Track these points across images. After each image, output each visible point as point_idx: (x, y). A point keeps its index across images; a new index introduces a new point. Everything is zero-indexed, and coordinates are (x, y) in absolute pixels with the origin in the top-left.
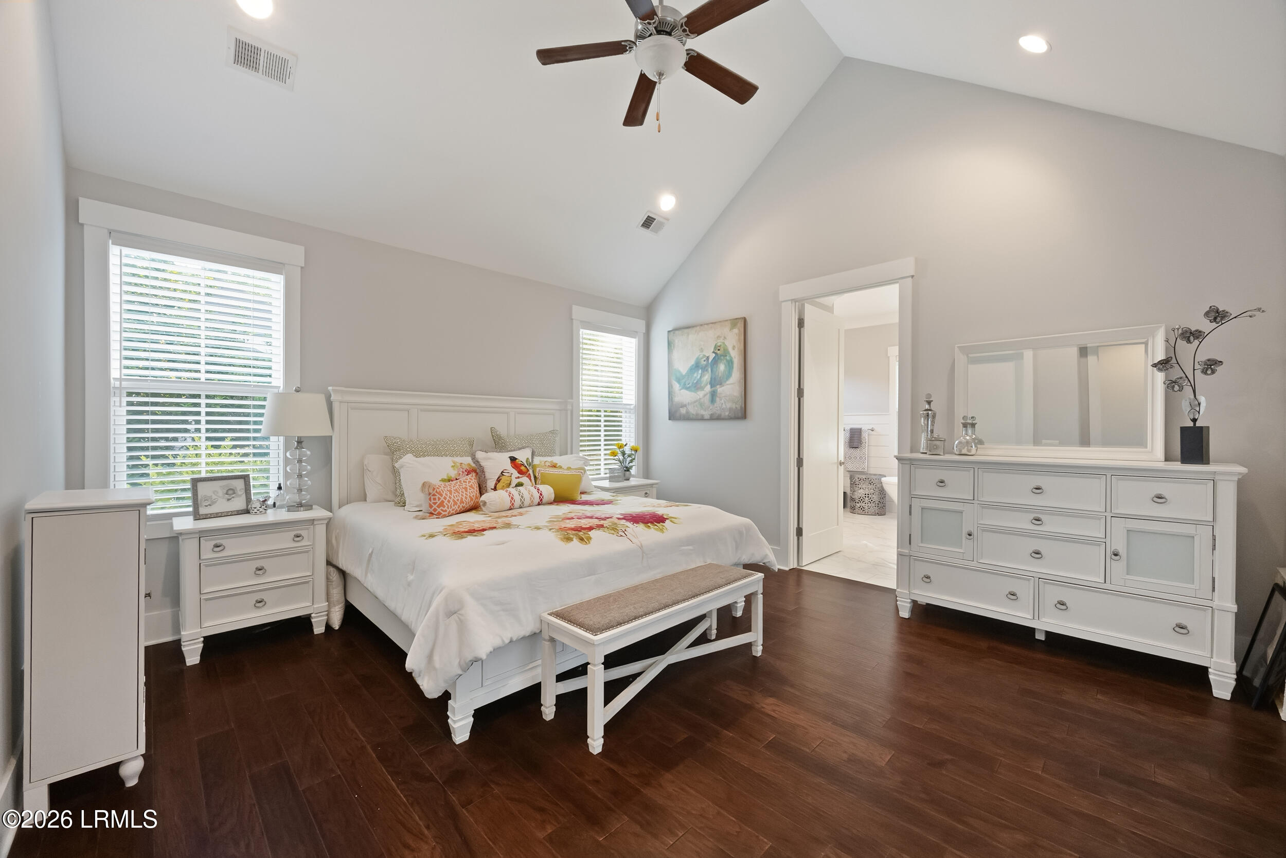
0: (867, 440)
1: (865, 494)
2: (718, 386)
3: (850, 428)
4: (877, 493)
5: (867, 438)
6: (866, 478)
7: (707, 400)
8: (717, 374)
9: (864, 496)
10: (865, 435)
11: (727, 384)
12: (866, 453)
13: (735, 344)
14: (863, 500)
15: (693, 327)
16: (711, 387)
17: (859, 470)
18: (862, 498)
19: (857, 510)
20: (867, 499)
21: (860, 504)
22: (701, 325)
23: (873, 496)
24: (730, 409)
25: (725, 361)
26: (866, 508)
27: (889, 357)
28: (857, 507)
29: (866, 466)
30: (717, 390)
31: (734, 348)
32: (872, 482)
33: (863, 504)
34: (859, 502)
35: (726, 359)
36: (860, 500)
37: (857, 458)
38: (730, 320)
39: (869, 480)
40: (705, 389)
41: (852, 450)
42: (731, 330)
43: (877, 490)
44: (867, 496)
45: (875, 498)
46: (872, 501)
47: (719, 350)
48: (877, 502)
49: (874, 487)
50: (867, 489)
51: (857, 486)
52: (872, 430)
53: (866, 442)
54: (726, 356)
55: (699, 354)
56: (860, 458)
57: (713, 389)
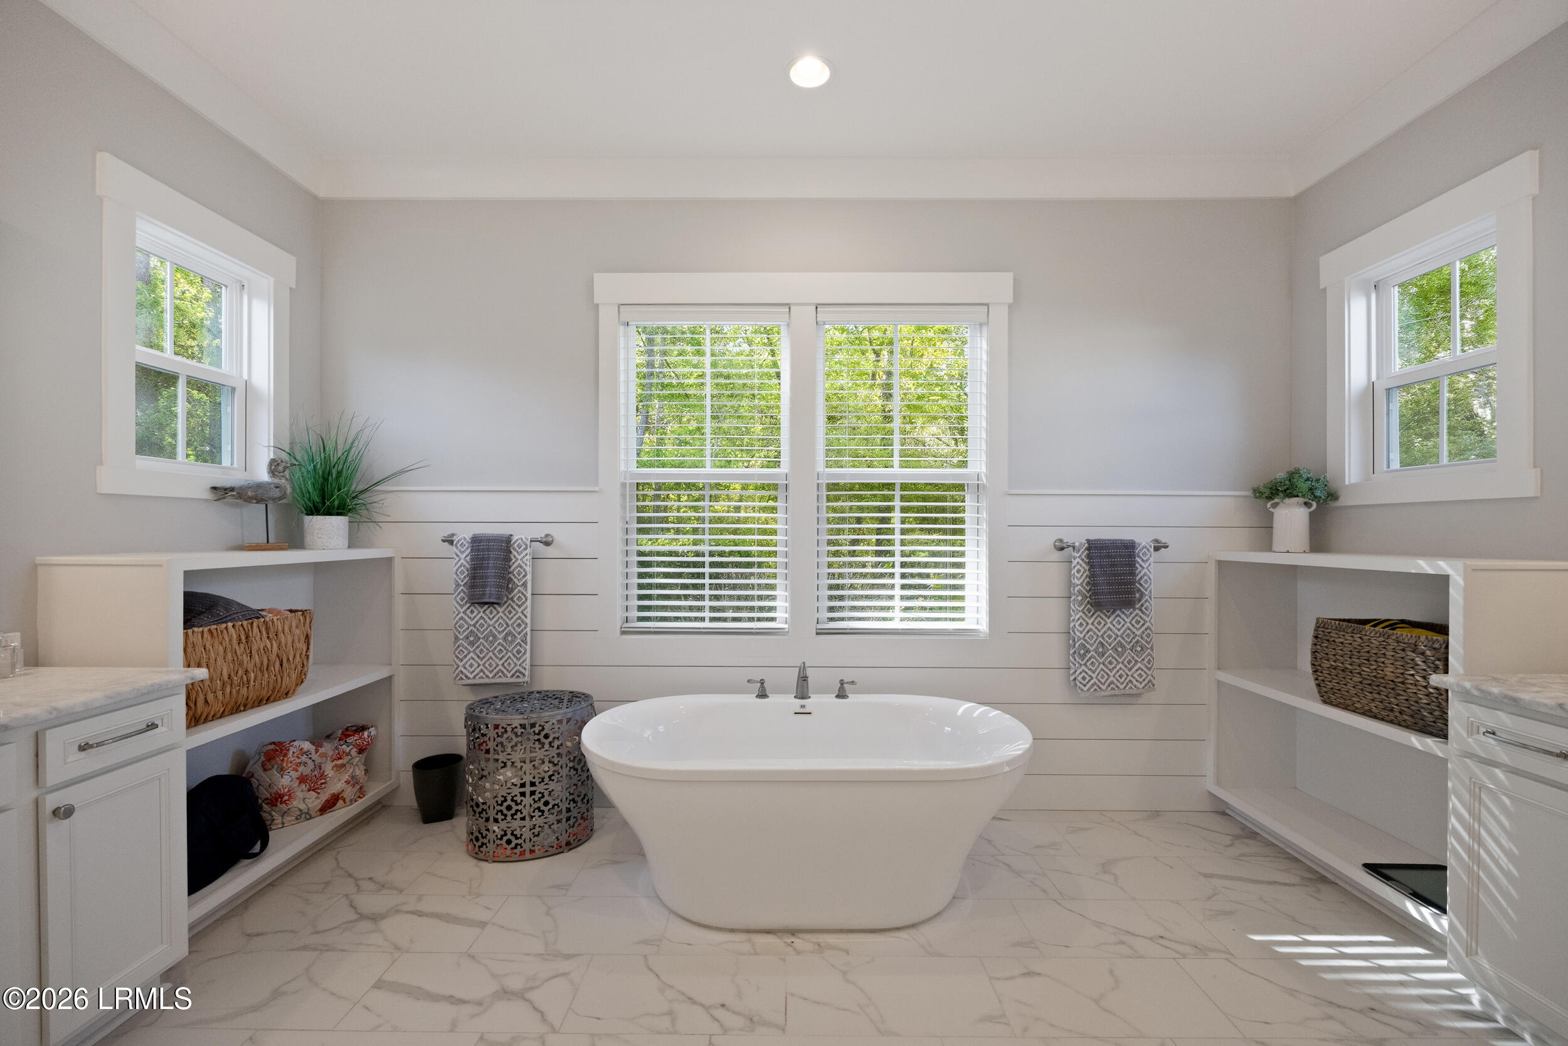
0: (529, 577)
1: (523, 785)
3: (471, 535)
4: (564, 772)
5: (528, 569)
6: (523, 726)
9: (516, 791)
10: (522, 560)
12: (528, 621)
14: (515, 808)
17: (504, 680)
18: (509, 802)
19: (491, 846)
20: (528, 800)
21: (503, 825)
23: (552, 786)
26: (527, 834)
27: (597, 305)
28: (491, 836)
29: (527, 664)
32: (546, 736)
33: (516, 824)
34: (500, 817)
36: (503, 808)
37: (495, 637)
39: (537, 729)
41: (479, 613)
43: (564, 760)
44: (528, 789)
45: (558, 789)
46: (546, 803)
48: (563, 806)
49: (554, 752)
50: (528, 767)
51: (492, 756)
52: (547, 544)
53: (525, 585)
56: (505, 639)
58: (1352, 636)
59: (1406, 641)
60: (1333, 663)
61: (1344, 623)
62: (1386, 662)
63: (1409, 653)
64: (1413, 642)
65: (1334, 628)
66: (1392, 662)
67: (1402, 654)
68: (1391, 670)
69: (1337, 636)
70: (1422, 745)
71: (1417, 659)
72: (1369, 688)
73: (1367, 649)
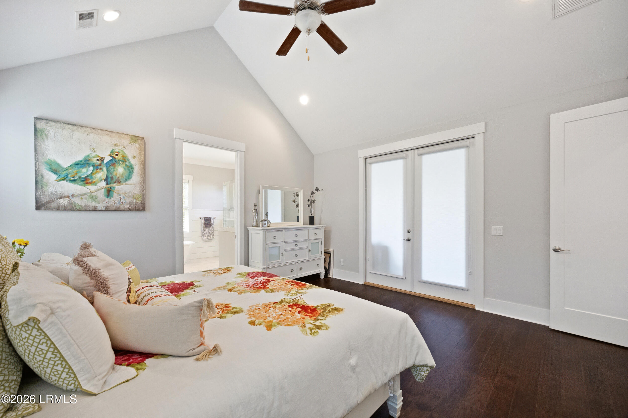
2: (115, 184)
7: (101, 194)
8: (114, 174)
11: (127, 184)
13: (135, 155)
15: (81, 126)
16: (107, 184)
22: (94, 128)
24: (130, 204)
25: (124, 165)
30: (114, 187)
31: (134, 157)
35: (125, 164)
38: (130, 135)
40: (98, 185)
42: (130, 143)
47: (117, 155)
54: (126, 162)
55: (90, 153)
57: (109, 186)
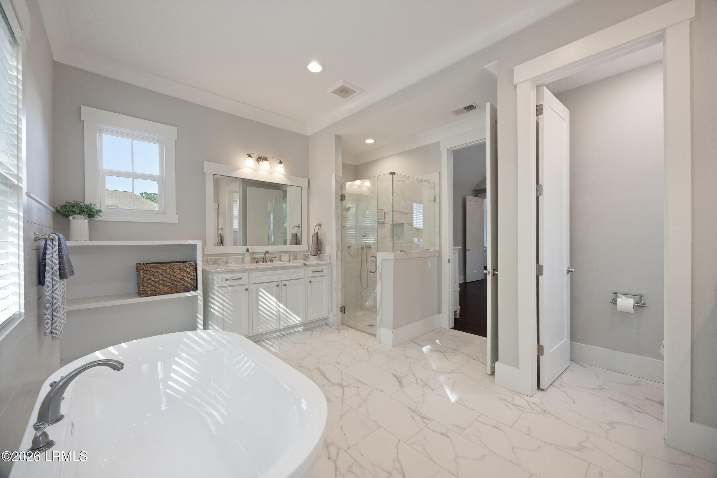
58: (161, 268)
59: (182, 265)
60: (153, 280)
61: (155, 264)
62: (177, 273)
63: (185, 269)
64: (185, 265)
65: (151, 267)
66: (179, 273)
67: (182, 270)
68: (180, 275)
69: (154, 269)
70: (190, 294)
71: (187, 270)
72: (169, 284)
73: (169, 271)
